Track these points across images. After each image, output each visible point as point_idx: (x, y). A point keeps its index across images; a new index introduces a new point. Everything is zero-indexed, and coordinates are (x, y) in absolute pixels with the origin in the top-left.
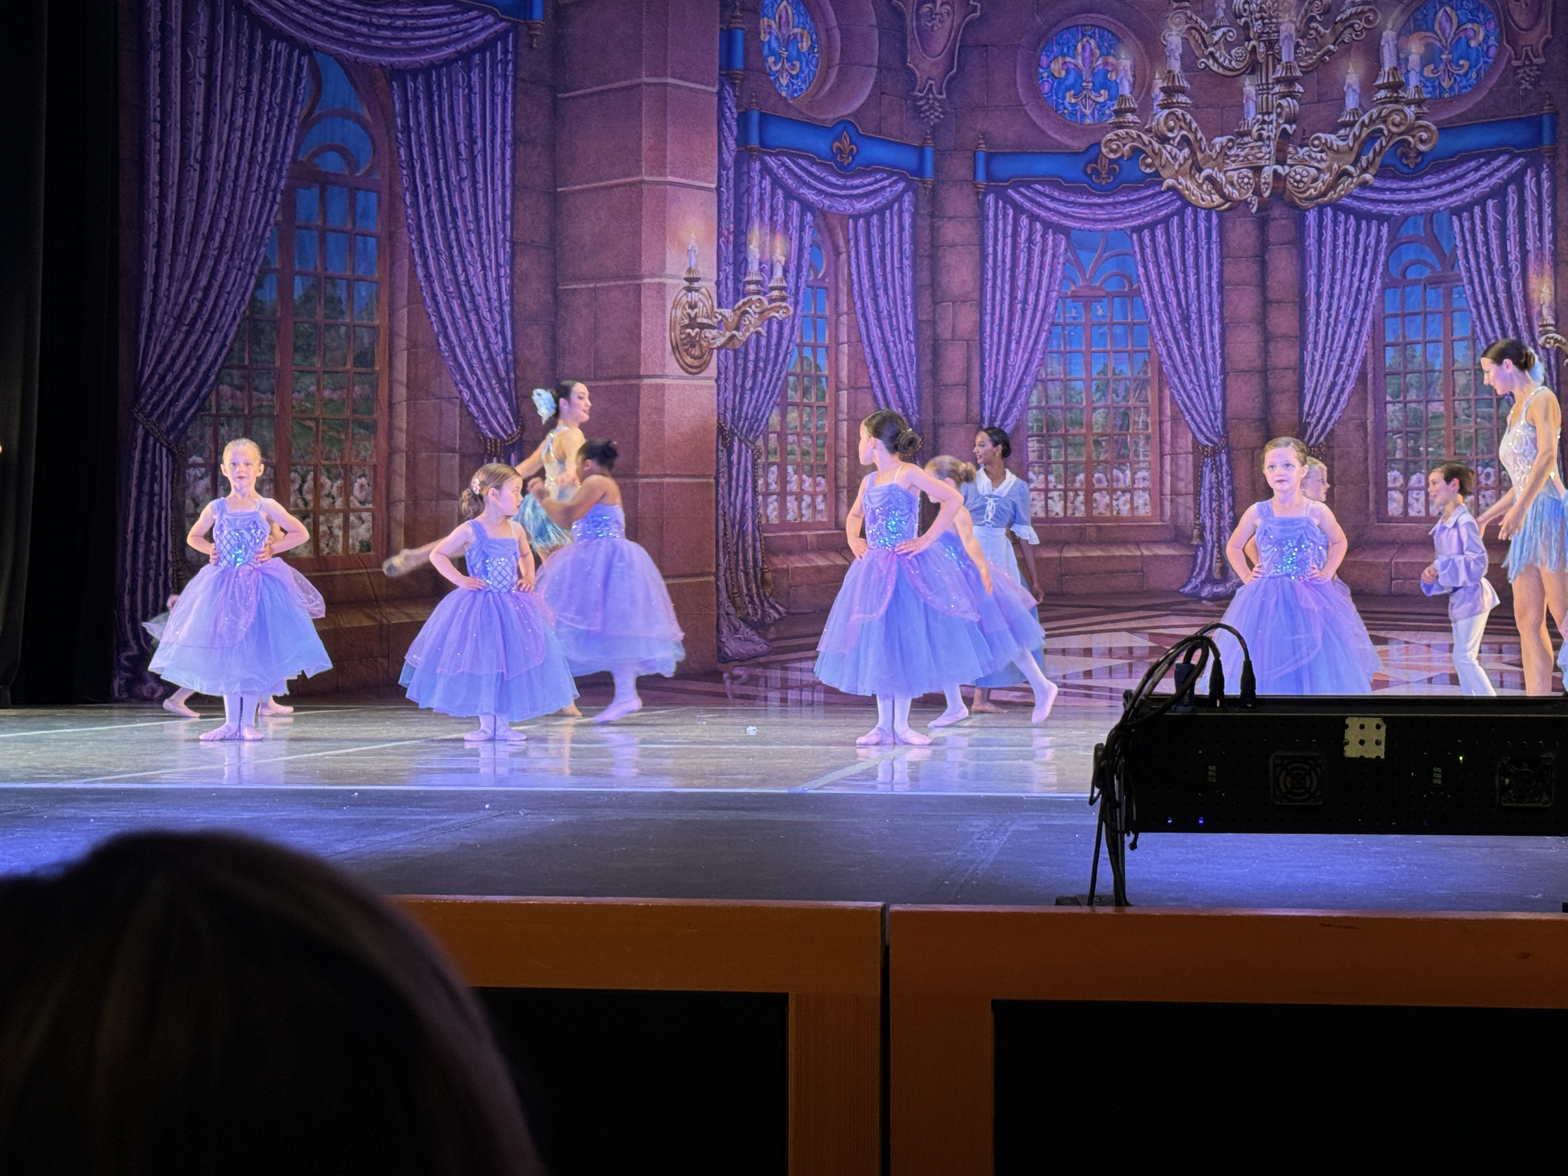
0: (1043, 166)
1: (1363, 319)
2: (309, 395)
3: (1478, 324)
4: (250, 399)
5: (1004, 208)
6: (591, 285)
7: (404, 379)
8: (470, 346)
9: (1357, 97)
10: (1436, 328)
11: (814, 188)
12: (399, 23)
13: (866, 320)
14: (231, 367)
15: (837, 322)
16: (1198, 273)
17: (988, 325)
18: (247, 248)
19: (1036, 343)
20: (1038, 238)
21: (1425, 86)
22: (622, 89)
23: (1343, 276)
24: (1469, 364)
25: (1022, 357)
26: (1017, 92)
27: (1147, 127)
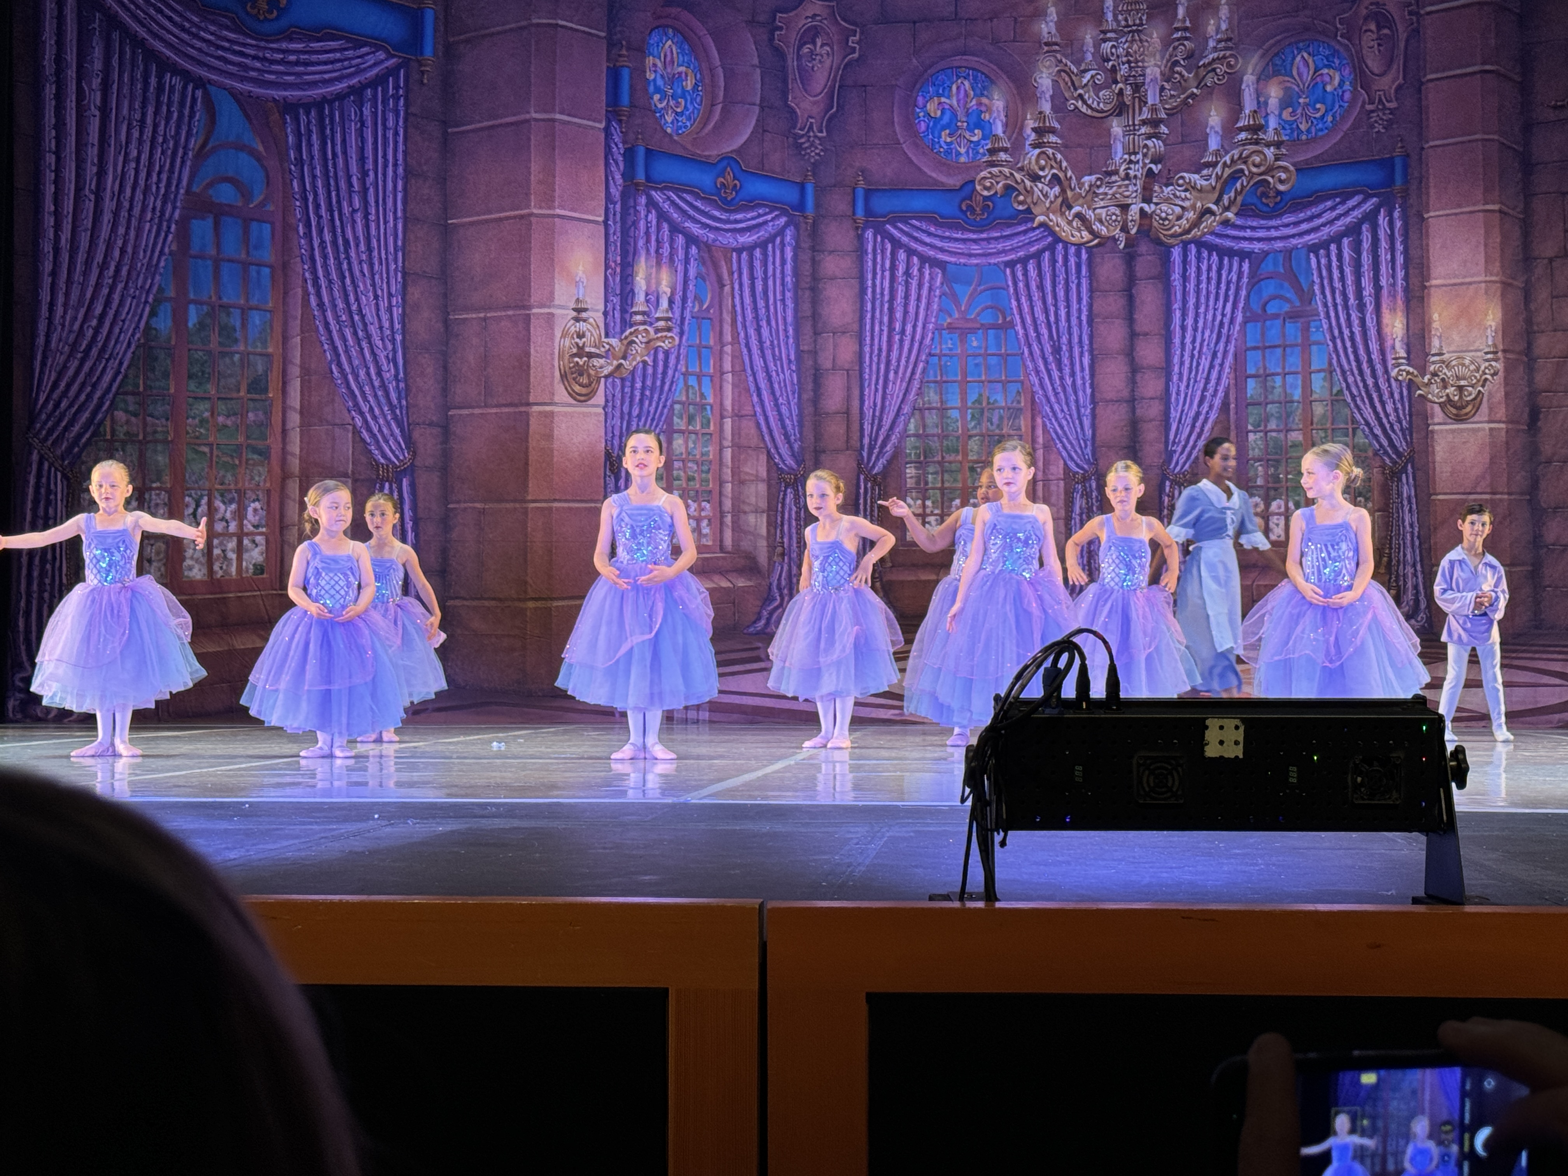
0: (919, 203)
1: (1225, 352)
2: (203, 422)
3: (1334, 356)
4: (145, 424)
5: (882, 241)
6: (482, 315)
7: (298, 407)
8: (362, 373)
9: (1219, 138)
10: (1294, 361)
11: (699, 222)
12: (292, 58)
13: (749, 350)
14: (126, 393)
15: (721, 352)
16: (1068, 307)
17: (868, 356)
18: (142, 276)
19: (913, 373)
20: (915, 272)
21: (1284, 128)
22: (512, 124)
23: (1207, 310)
24: (1326, 395)
25: (901, 385)
26: (894, 132)
27: (1019, 165)
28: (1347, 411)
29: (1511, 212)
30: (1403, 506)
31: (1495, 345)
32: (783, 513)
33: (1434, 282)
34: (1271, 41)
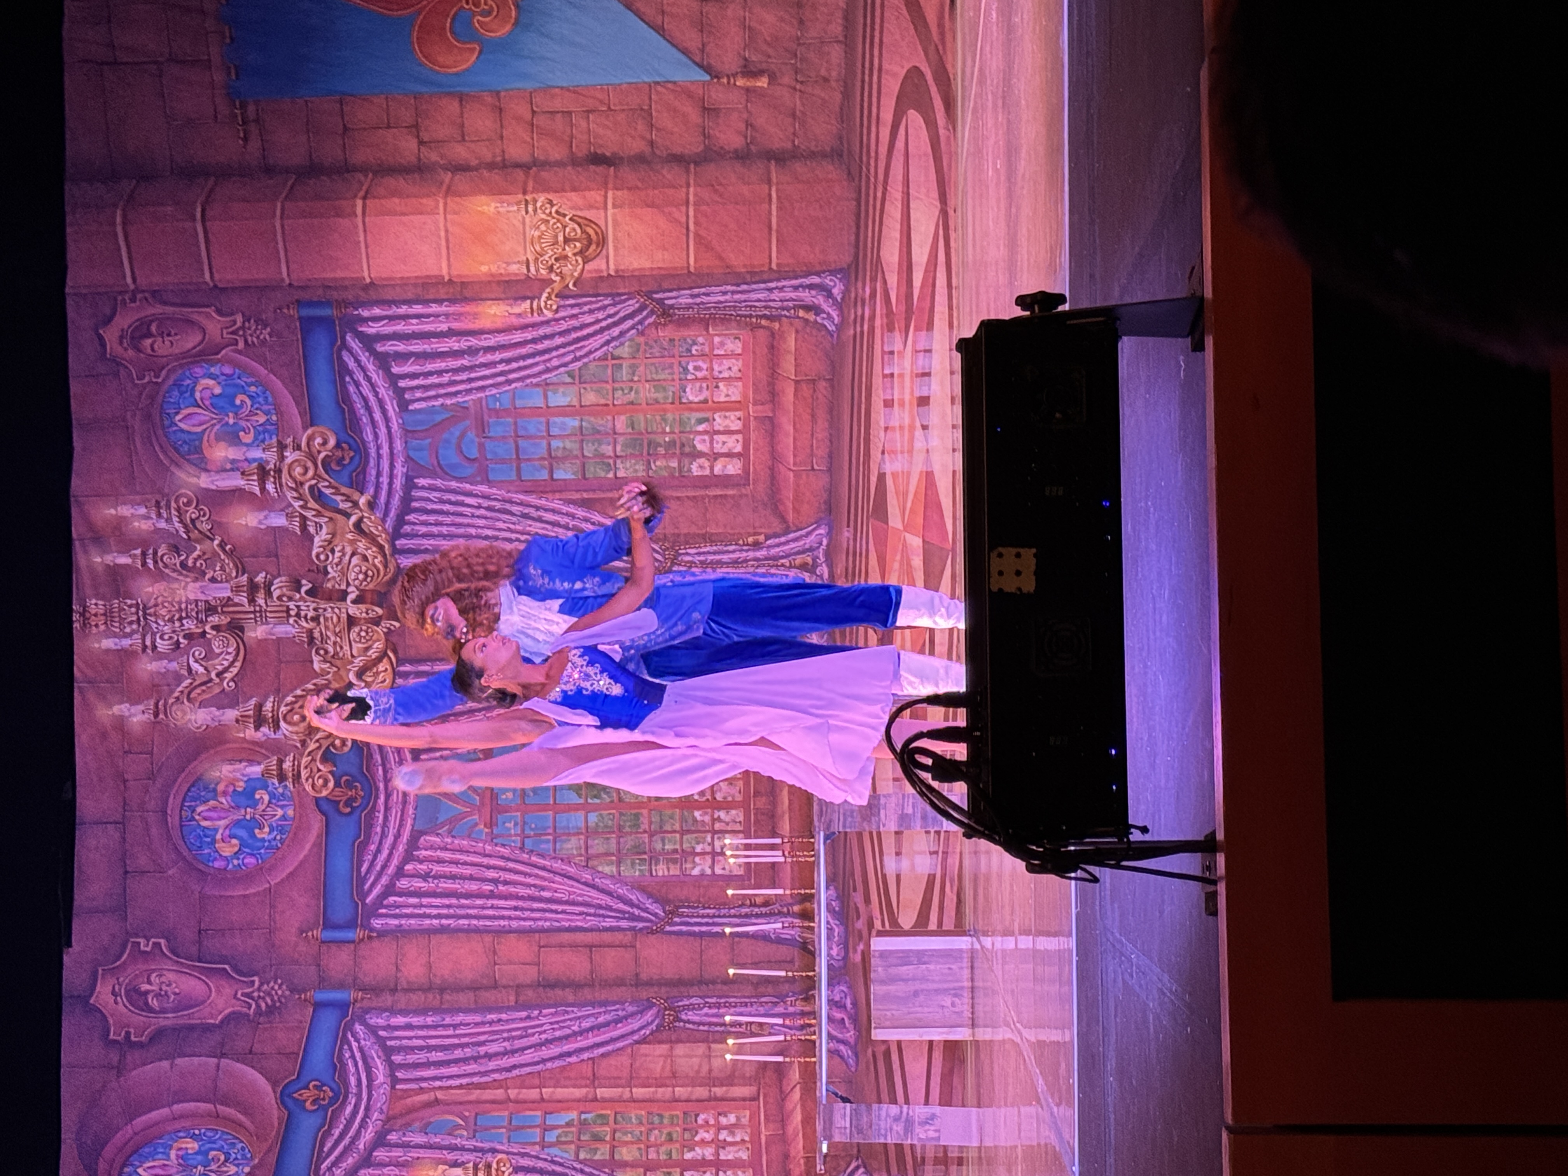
0: (341, 864)
1: (521, 504)
3: (528, 381)
5: (386, 907)
9: (272, 515)
10: (534, 426)
11: (358, 1132)
13: (514, 1067)
15: (517, 1102)
17: (522, 923)
19: (543, 868)
20: (423, 867)
21: (263, 441)
23: (473, 526)
24: (574, 389)
25: (560, 884)
26: (255, 894)
27: (299, 745)
28: (592, 366)
29: (364, 188)
30: (703, 303)
31: (518, 203)
32: (710, 1024)
33: (445, 272)
34: (162, 456)
